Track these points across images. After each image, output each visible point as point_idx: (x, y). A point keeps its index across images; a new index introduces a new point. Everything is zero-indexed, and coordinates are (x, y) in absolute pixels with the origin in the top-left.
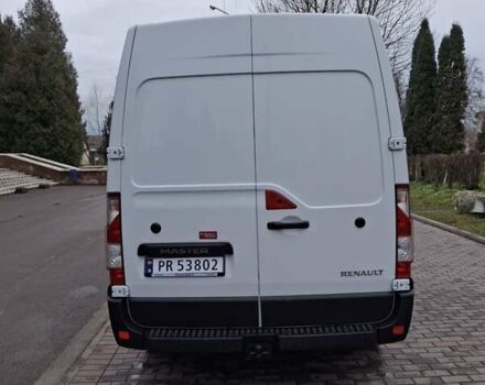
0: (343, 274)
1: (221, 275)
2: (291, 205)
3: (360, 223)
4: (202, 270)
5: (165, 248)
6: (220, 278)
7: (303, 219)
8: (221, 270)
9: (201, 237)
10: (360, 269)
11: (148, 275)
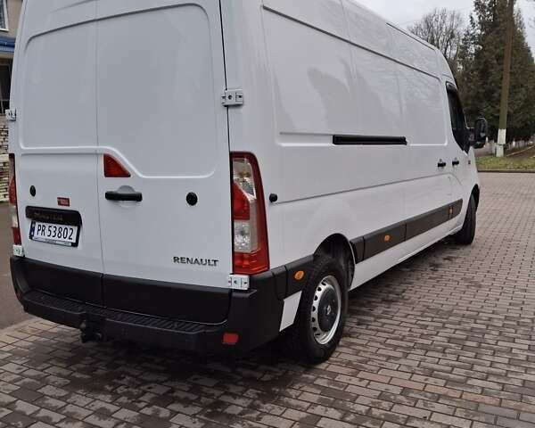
0: (176, 259)
1: (75, 245)
2: (125, 174)
3: (192, 199)
4: (62, 239)
5: (37, 212)
6: (74, 248)
7: (137, 190)
8: (74, 241)
9: (59, 203)
10: (192, 256)
11: (31, 237)
